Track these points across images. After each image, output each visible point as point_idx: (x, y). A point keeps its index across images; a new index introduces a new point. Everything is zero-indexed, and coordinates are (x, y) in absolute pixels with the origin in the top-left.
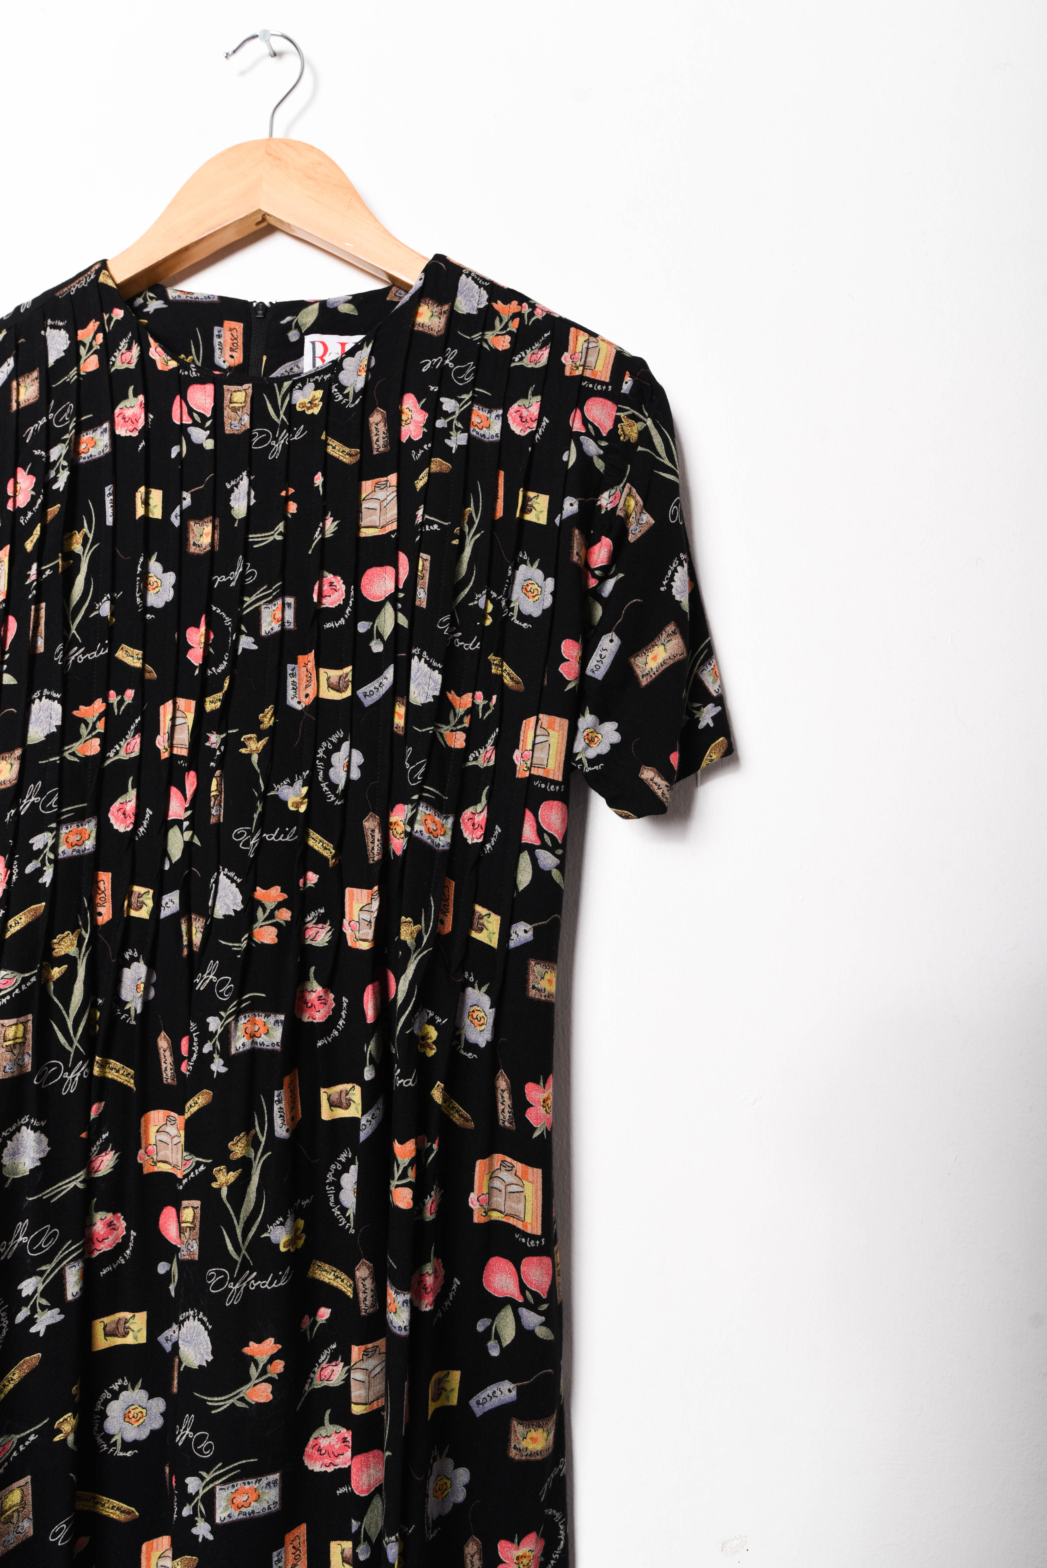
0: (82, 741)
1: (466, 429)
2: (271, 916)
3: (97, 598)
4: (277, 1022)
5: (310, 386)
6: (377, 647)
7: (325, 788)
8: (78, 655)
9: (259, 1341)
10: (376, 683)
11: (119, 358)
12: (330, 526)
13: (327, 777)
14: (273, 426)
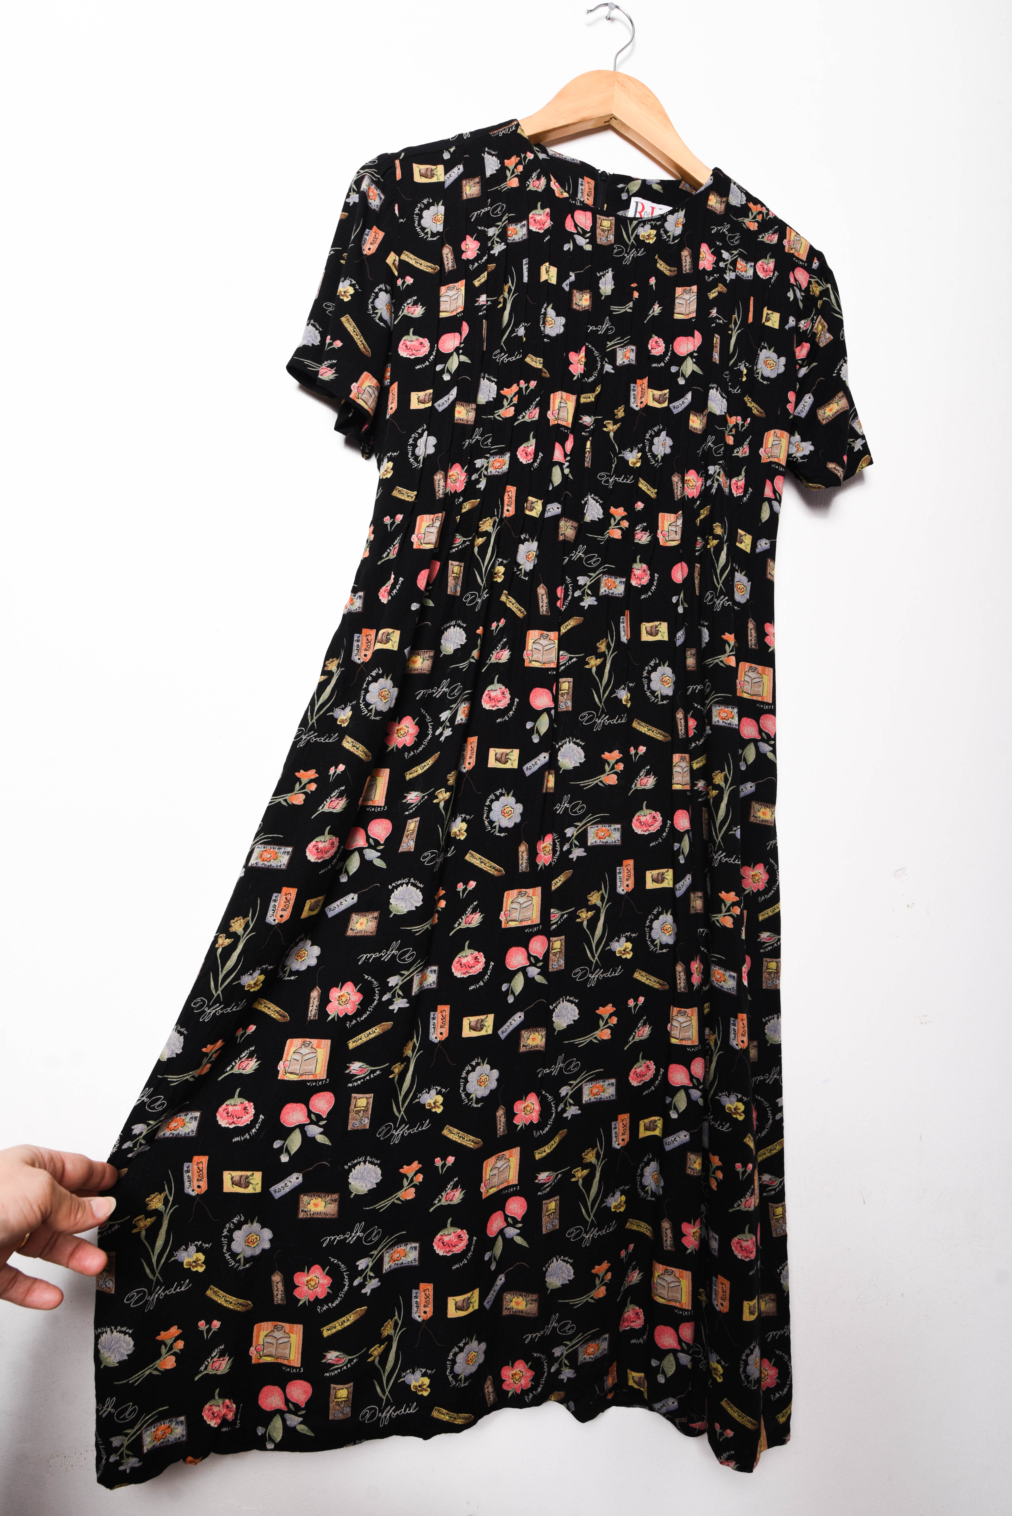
0: (504, 408)
1: (734, 271)
2: (618, 524)
3: (516, 325)
4: (621, 582)
5: (648, 226)
6: (681, 381)
7: (649, 456)
8: (504, 358)
9: (610, 752)
10: (680, 402)
11: (531, 183)
12: (657, 309)
13: (650, 450)
14: (626, 245)
